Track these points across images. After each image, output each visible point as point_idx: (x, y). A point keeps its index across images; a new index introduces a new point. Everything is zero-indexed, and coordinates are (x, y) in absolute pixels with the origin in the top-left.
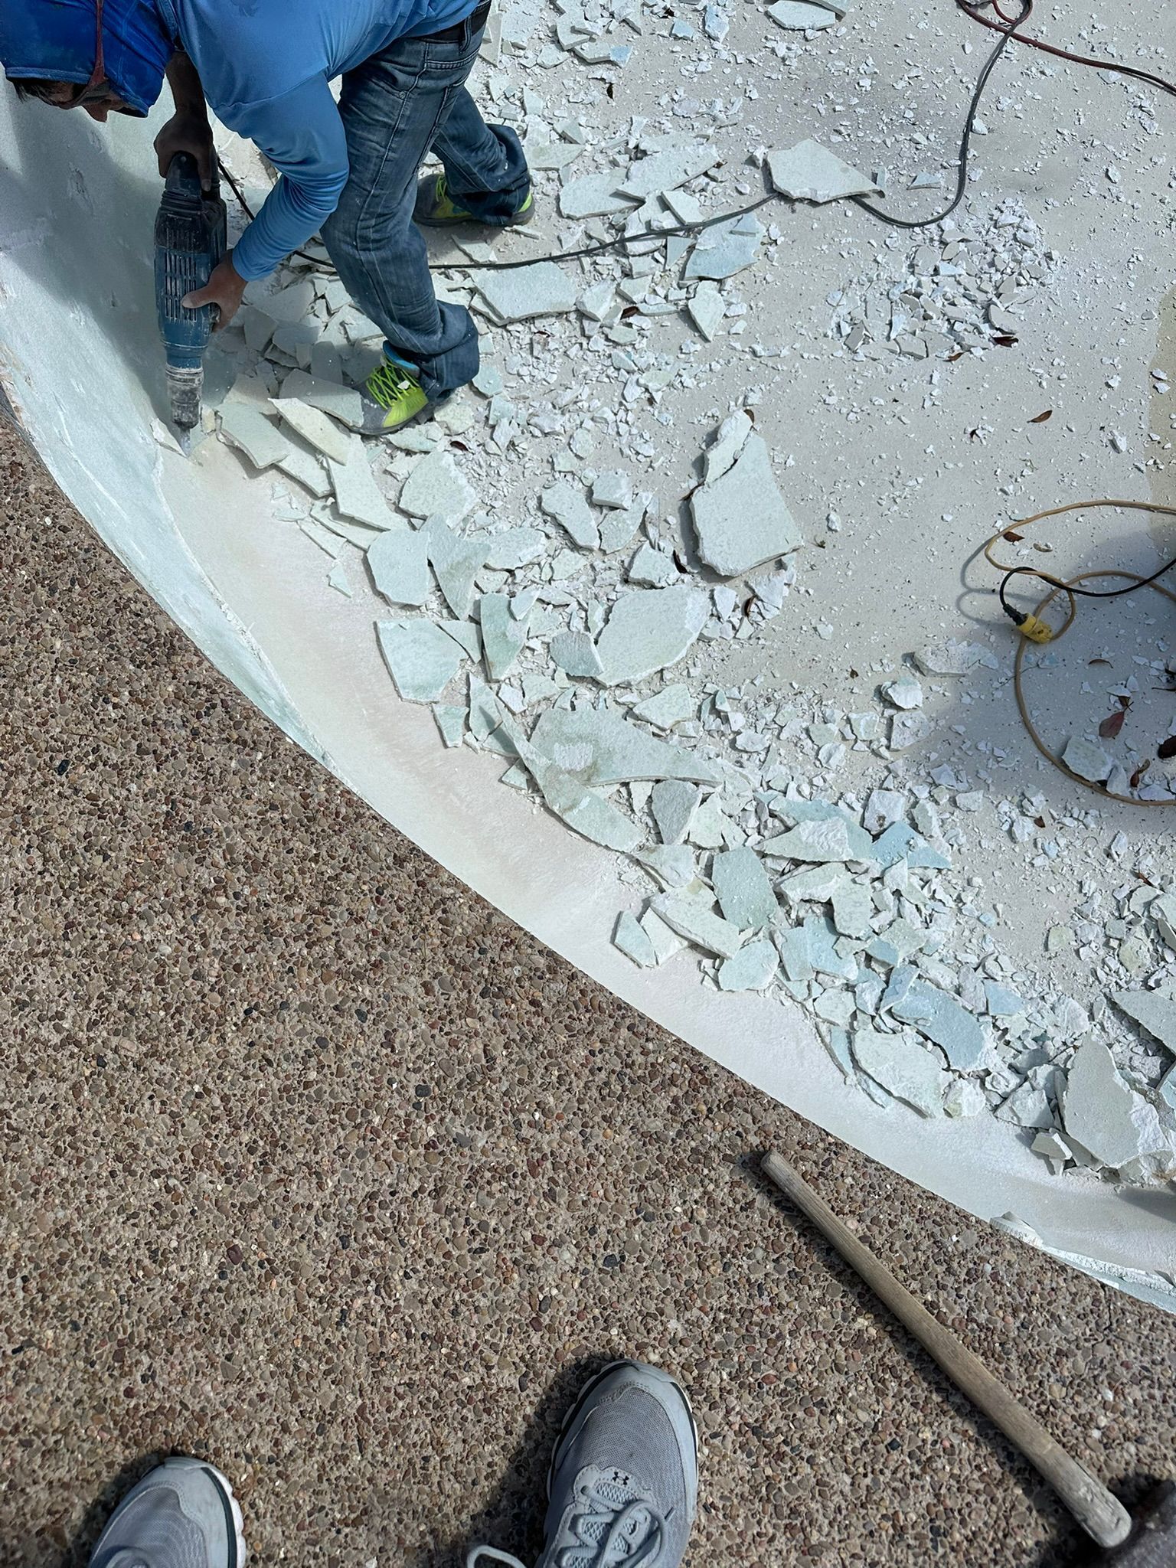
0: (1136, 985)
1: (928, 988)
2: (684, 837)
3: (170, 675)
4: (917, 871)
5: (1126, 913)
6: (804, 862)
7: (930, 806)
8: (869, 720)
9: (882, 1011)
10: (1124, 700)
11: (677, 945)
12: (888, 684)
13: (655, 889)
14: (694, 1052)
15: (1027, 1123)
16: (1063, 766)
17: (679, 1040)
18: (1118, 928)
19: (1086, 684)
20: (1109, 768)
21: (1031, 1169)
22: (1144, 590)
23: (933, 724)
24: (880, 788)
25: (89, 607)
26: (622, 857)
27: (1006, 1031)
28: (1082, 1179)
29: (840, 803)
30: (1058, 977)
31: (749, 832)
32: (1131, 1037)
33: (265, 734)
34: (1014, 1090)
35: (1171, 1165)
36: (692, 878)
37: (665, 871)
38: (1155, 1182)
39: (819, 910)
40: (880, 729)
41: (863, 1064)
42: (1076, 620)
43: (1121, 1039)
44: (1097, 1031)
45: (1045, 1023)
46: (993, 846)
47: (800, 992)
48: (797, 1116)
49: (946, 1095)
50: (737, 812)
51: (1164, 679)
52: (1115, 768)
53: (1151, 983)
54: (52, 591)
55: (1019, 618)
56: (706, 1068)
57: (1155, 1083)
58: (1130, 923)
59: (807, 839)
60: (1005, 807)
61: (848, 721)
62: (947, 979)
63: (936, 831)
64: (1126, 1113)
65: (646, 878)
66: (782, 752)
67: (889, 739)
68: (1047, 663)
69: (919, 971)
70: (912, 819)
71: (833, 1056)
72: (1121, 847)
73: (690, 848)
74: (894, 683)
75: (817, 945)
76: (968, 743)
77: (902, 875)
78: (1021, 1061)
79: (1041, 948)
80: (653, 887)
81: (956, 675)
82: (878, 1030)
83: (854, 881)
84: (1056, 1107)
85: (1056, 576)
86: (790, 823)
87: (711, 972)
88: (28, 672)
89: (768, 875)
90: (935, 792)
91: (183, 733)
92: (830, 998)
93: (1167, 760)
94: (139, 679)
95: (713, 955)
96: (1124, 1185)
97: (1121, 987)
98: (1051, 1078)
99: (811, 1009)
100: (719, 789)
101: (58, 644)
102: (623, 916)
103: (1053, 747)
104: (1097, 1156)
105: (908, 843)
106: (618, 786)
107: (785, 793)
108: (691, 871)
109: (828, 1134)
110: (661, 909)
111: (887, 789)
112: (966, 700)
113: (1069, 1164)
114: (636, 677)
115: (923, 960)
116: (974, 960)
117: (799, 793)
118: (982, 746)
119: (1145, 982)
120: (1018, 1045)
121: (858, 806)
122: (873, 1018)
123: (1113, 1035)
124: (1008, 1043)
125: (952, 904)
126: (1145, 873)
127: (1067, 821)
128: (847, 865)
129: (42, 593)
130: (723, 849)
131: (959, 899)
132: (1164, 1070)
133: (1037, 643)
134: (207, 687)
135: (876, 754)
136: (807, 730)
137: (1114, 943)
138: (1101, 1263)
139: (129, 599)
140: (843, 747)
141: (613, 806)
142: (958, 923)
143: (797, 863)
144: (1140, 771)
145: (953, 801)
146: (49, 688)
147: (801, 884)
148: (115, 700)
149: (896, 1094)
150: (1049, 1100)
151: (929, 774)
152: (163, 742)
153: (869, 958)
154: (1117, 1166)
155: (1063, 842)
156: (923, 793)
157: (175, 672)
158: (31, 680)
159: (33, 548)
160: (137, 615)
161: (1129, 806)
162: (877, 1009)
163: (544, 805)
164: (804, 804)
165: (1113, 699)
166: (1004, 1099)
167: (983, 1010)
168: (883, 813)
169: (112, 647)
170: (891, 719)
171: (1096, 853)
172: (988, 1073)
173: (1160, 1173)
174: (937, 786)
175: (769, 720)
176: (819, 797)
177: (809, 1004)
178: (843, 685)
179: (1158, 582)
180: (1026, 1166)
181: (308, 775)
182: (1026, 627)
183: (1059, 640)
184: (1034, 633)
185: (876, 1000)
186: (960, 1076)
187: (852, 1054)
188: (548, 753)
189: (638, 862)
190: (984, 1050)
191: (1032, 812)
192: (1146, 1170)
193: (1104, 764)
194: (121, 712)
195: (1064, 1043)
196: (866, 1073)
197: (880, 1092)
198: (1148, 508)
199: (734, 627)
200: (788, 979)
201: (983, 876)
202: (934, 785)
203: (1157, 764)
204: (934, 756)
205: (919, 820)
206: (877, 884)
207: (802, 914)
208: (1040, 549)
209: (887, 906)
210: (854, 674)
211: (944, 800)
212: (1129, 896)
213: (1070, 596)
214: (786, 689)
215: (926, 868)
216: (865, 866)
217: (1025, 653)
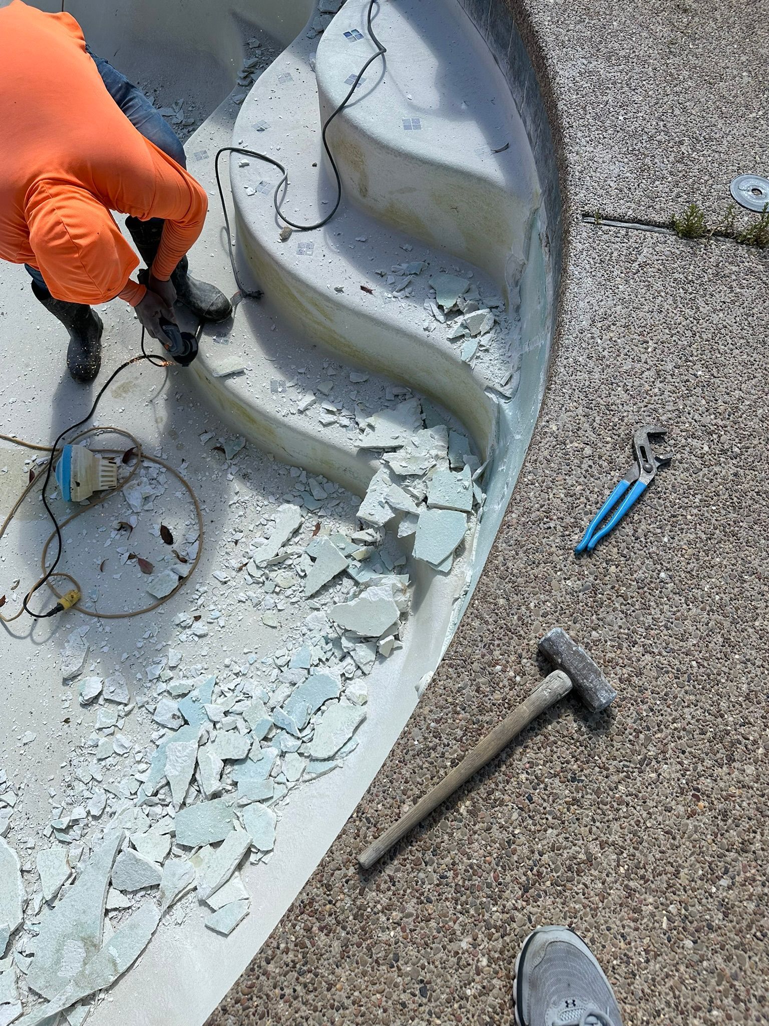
0: (303, 582)
1: (289, 703)
2: (158, 866)
4: (214, 698)
5: (261, 580)
6: (194, 775)
7: (172, 683)
8: (103, 715)
9: (300, 735)
10: (131, 557)
11: (236, 881)
12: (80, 699)
13: (193, 894)
14: (290, 910)
15: (373, 657)
16: (164, 599)
17: (282, 921)
18: (269, 586)
19: (115, 576)
20: (172, 574)
21: (398, 659)
22: (63, 532)
23: (117, 673)
24: (153, 714)
26: (164, 921)
27: (320, 660)
28: (405, 632)
29: (157, 743)
30: (293, 624)
31: (164, 813)
32: (331, 591)
34: (354, 661)
35: (400, 585)
36: (190, 863)
37: (181, 885)
38: (408, 595)
39: (228, 769)
40: (112, 708)
41: (331, 754)
42: (71, 574)
43: (331, 596)
44: (326, 608)
45: (318, 636)
46: (207, 648)
47: (281, 790)
48: (339, 837)
49: (354, 703)
50: (148, 821)
51: (124, 533)
52: (173, 570)
53: (303, 574)
55: (59, 608)
56: (302, 902)
57: (357, 583)
58: (267, 579)
59: (178, 773)
60: (183, 637)
61: (100, 729)
62: (285, 690)
63: (190, 682)
64: (370, 603)
65: (183, 901)
66: (111, 780)
67: (120, 703)
68: (94, 596)
69: (278, 707)
70: (179, 696)
71: (324, 773)
72: (222, 575)
73: (167, 862)
74: (81, 695)
75: (252, 774)
76: (136, 653)
77: (215, 709)
78: (338, 654)
79: (274, 630)
80: (191, 897)
81: (87, 655)
82: (311, 740)
83: (213, 742)
84: (366, 640)
85: (38, 580)
86: (164, 782)
87: (260, 855)
89: (199, 802)
90: (163, 679)
92: (288, 770)
93: (174, 540)
95: (248, 852)
96: (409, 610)
97: (303, 591)
98: (349, 639)
99: (294, 784)
100: (127, 833)
102: (209, 924)
103: (152, 602)
104: (393, 622)
105: (194, 702)
106: (107, 919)
107: (142, 782)
108: (184, 864)
109: (351, 817)
110: (208, 891)
111: (155, 710)
112: (106, 649)
113: (397, 638)
114: (21, 895)
115: (271, 703)
116: (276, 671)
117: (144, 771)
118: (140, 645)
119: (302, 577)
120: (329, 654)
121: (163, 731)
122: (303, 742)
123: (329, 600)
124: (327, 660)
125: (239, 679)
126: (240, 565)
127: (200, 602)
128: (201, 744)
130: (173, 835)
131: (237, 674)
132: (350, 577)
133: (79, 600)
135: (128, 714)
136: (100, 760)
137: (277, 589)
138: (447, 634)
140: (118, 736)
141: (121, 925)
142: (251, 678)
143: (194, 780)
144: (178, 557)
145: (172, 668)
147: (208, 779)
149: (351, 735)
150: (361, 642)
151: (150, 681)
153: (266, 739)
154: (399, 613)
155: (212, 607)
156: (163, 686)
161: (198, 566)
162: (298, 738)
163: (107, 990)
164: (152, 770)
165: (129, 562)
166: (359, 668)
167: (306, 671)
168: (170, 715)
170: (106, 700)
171: (223, 589)
172: (343, 675)
173: (403, 591)
174: (160, 677)
175: (85, 787)
176: (149, 758)
177: (290, 785)
178: (73, 730)
179: (60, 523)
180: (397, 661)
182: (66, 605)
183: (81, 586)
184: (71, 601)
185: (292, 738)
186: (344, 692)
187: (325, 760)
188: (65, 983)
189: (170, 907)
190: (330, 675)
191: (190, 622)
192: (402, 598)
193: (168, 575)
195: (331, 627)
196: (337, 753)
197: (348, 744)
198: (10, 519)
199: (4, 807)
200: (272, 798)
201: (225, 657)
202: (158, 678)
203: (175, 546)
204: (139, 676)
205: (180, 692)
206: (218, 726)
207: (229, 782)
208: (16, 587)
209: (233, 721)
210: (67, 721)
211: (171, 674)
212: (252, 576)
213: (54, 575)
214: (65, 772)
215: (213, 692)
216: (205, 733)
217: (84, 608)
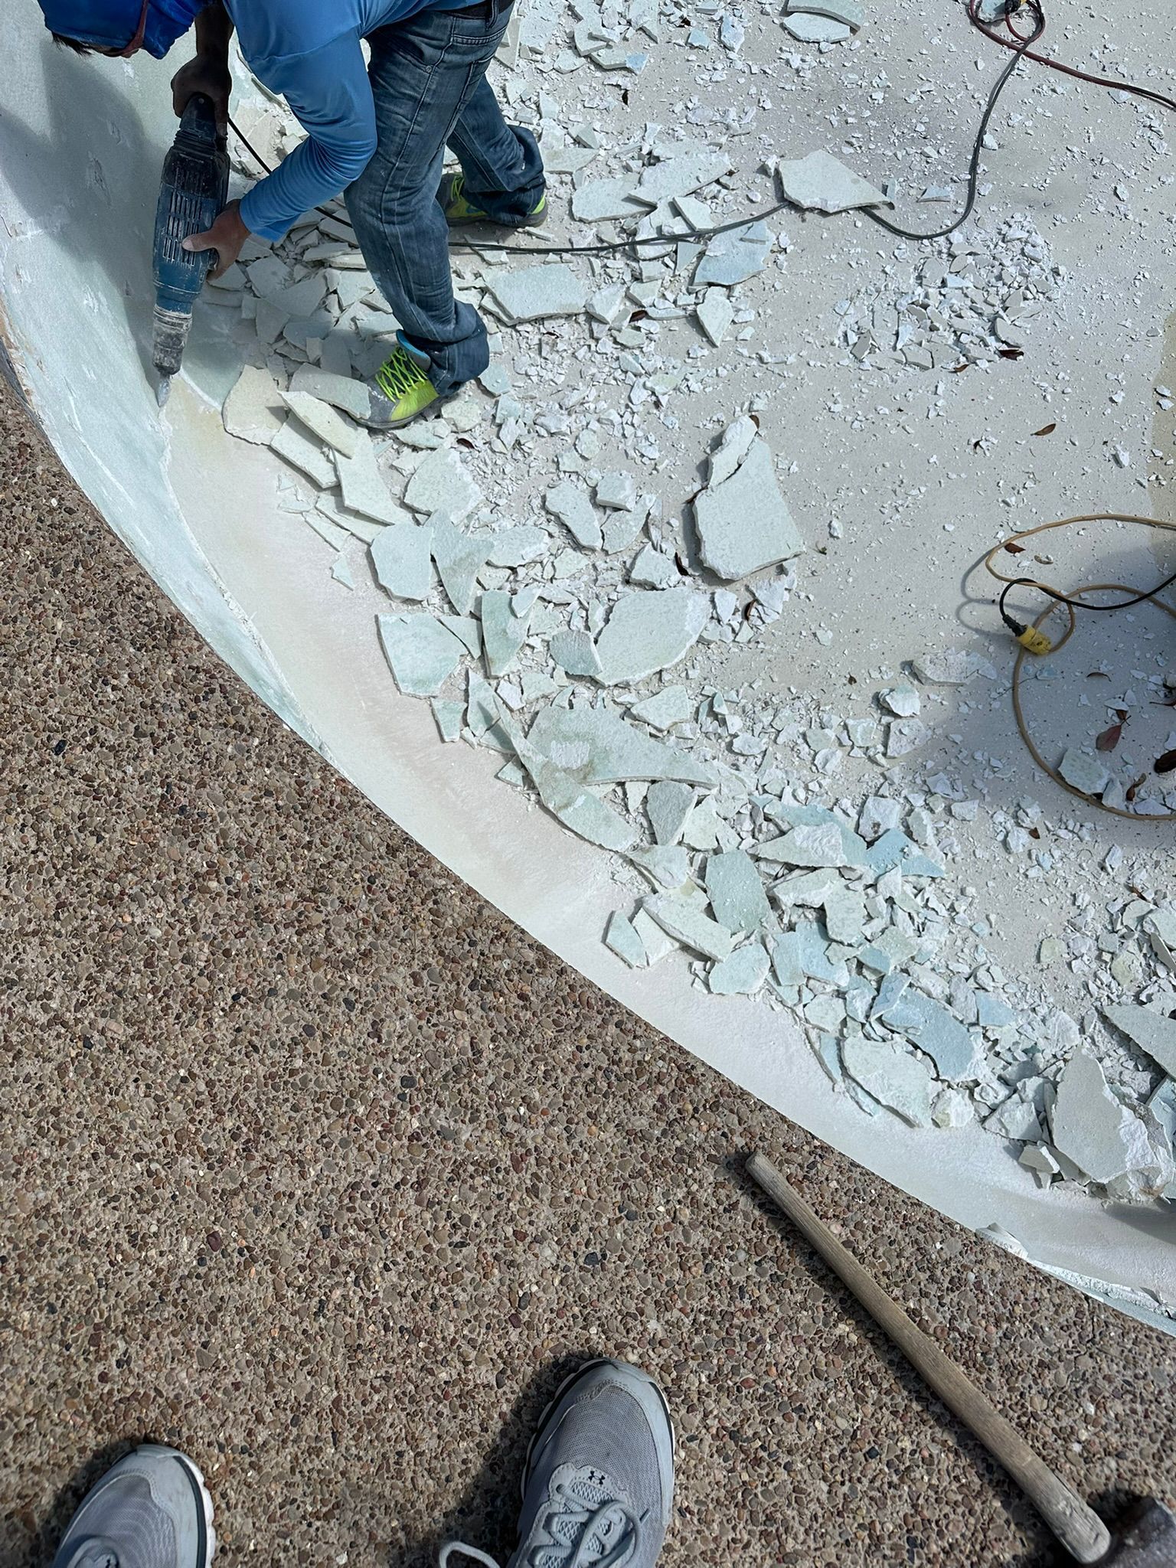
0: (1128, 999)
1: (919, 997)
2: (677, 838)
3: (170, 658)
4: (910, 879)
5: (1119, 927)
6: (798, 867)
7: (925, 815)
8: (866, 727)
9: (873, 1019)
10: (1121, 714)
11: (669, 946)
12: (886, 691)
13: (648, 890)
14: (682, 1051)
15: (1015, 1135)
16: (1059, 778)
17: (666, 1039)
18: (1111, 942)
19: (1084, 697)
20: (1105, 780)
21: (1019, 1182)
22: (1145, 605)
23: (930, 732)
24: (876, 795)
25: (91, 588)
26: (616, 857)
27: (996, 1042)
28: (1070, 1194)
29: (836, 808)
30: (1049, 989)
31: (743, 835)
32: (1121, 1051)
33: (263, 721)
34: (1003, 1102)
35: (1159, 1182)
36: (685, 880)
37: (659, 872)
38: (1143, 1198)
39: (811, 915)
40: (877, 736)
41: (852, 1072)
42: (1075, 634)
43: (1112, 1053)
44: (1087, 1044)
45: (1036, 1035)
46: (987, 856)
47: (791, 998)
48: (783, 1119)
49: (934, 1104)
50: (732, 815)
51: (1162, 694)
52: (1111, 781)
53: (1143, 998)
54: (56, 573)
55: (1018, 630)
56: (693, 1067)
57: (1145, 1098)
58: (1123, 937)
59: (801, 844)
60: (1000, 817)
61: (846, 727)
62: (939, 988)
63: (931, 839)
64: (1115, 1127)
65: (639, 878)
66: (779, 756)
67: (886, 746)
68: (1045, 674)
69: (910, 980)
70: (907, 827)
71: (822, 1063)
72: (1116, 861)
73: (684, 849)
74: (892, 690)
75: (808, 951)
76: (965, 753)
77: (895, 883)
78: (1011, 1072)
79: (1033, 959)
80: (645, 887)
81: (954, 684)
82: (868, 1037)
83: (847, 887)
84: (1044, 1121)
85: (1056, 588)
86: (785, 827)
87: (702, 974)
88: (29, 651)
89: (762, 879)
90: (930, 800)
91: (181, 717)
92: (820, 1004)
93: (1163, 774)
94: (139, 662)
95: (704, 958)
96: (1111, 1201)
97: (1113, 1001)
98: (1040, 1090)
99: (801, 1015)
101: (60, 625)
102: (615, 916)
103: (1050, 760)
104: (1085, 1170)
105: (902, 850)
106: (613, 786)
107: (780, 797)
108: (685, 873)
109: (814, 1137)
110: (654, 910)
111: (883, 796)
112: (964, 709)
113: (1056, 1178)
114: (635, 678)
115: (914, 968)
116: (967, 970)
117: (795, 797)
118: (978, 756)
119: (1137, 997)
120: (1008, 1057)
121: (853, 812)
122: (863, 1025)
123: (1103, 1049)
124: (997, 1054)
125: (945, 913)
126: (1139, 888)
127: (1062, 833)
128: (841, 871)
129: (46, 573)
130: (717, 851)
131: (952, 908)
132: (1155, 1085)
133: (1036, 654)
134: (206, 672)
135: (872, 760)
136: (804, 735)
137: (1107, 957)
138: (1087, 1278)
139: (132, 582)
140: (839, 753)
141: (608, 805)
142: (950, 932)
143: (790, 868)
144: (1135, 785)
145: (948, 811)
146: (49, 668)
147: (794, 889)
148: (115, 682)
149: (884, 1103)
150: (1038, 1113)
151: (925, 782)
152: (161, 725)
153: (860, 965)
154: (1105, 1181)
155: (1057, 854)
156: (918, 801)
157: (175, 656)
158: (32, 660)
159: (38, 528)
160: (139, 598)
161: (1126, 822)
162: (867, 1017)
163: (539, 802)
164: (799, 809)
165: (1111, 712)
166: (993, 1110)
167: (974, 1020)
168: (878, 820)
169: (113, 629)
170: (888, 726)
171: (1090, 866)
172: (977, 1084)
173: (1148, 1189)
174: (932, 794)
175: (766, 724)
176: (814, 802)
177: (799, 1009)
178: (841, 691)
179: (1157, 596)
180: (1014, 1179)
181: (304, 762)
182: (1025, 638)
183: (1057, 653)
184: (1032, 644)
185: (866, 1007)
186: (949, 1086)
187: (841, 1061)
188: (544, 750)
189: (631, 862)
190: (974, 1061)
191: (1027, 822)
192: (1134, 1186)
193: (1100, 777)
194: (120, 694)
195: (1055, 1056)
196: (854, 1080)
197: (868, 1100)
198: (1150, 523)
199: (733, 631)
200: (779, 984)
201: (976, 886)
202: (930, 793)
203: (1153, 778)
204: (930, 764)
205: (914, 828)
206: (870, 891)
207: (794, 919)
208: (1041, 562)
209: (880, 913)
210: (852, 680)
211: (939, 809)
212: (1123, 910)
213: (1070, 609)
214: (784, 694)
215: (920, 876)
216: (859, 873)
217: (1023, 664)
